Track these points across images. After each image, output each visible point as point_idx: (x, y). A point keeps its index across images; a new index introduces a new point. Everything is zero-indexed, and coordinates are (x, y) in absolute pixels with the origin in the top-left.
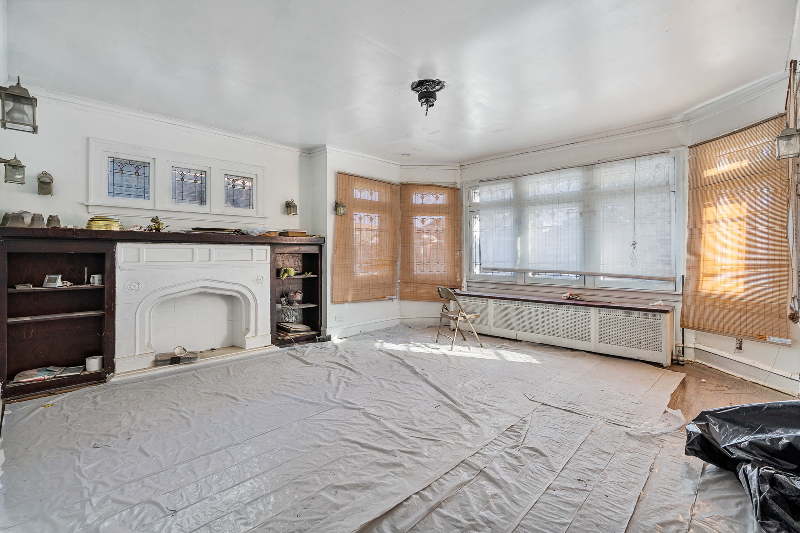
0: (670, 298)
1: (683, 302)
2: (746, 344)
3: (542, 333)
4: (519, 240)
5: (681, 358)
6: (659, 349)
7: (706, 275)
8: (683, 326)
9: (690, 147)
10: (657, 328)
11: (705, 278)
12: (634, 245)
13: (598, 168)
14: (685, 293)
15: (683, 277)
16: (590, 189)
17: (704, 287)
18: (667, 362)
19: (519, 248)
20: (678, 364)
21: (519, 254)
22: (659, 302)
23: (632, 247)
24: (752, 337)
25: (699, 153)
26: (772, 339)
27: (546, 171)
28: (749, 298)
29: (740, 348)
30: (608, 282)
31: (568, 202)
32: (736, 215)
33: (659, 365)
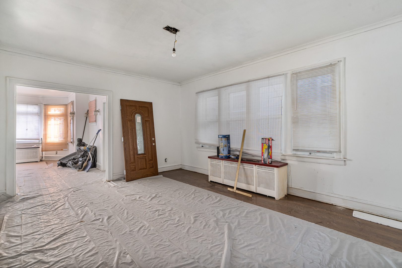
0: (38, 144)
1: (42, 145)
2: (58, 152)
5: (42, 159)
6: (37, 158)
7: (48, 137)
8: (42, 151)
9: (44, 105)
10: (36, 152)
11: (48, 138)
12: (27, 130)
14: (42, 142)
15: (42, 138)
17: (48, 141)
18: (39, 160)
20: (41, 161)
22: (35, 146)
24: (59, 150)
25: (47, 107)
26: (64, 150)
29: (57, 154)
33: (37, 162)
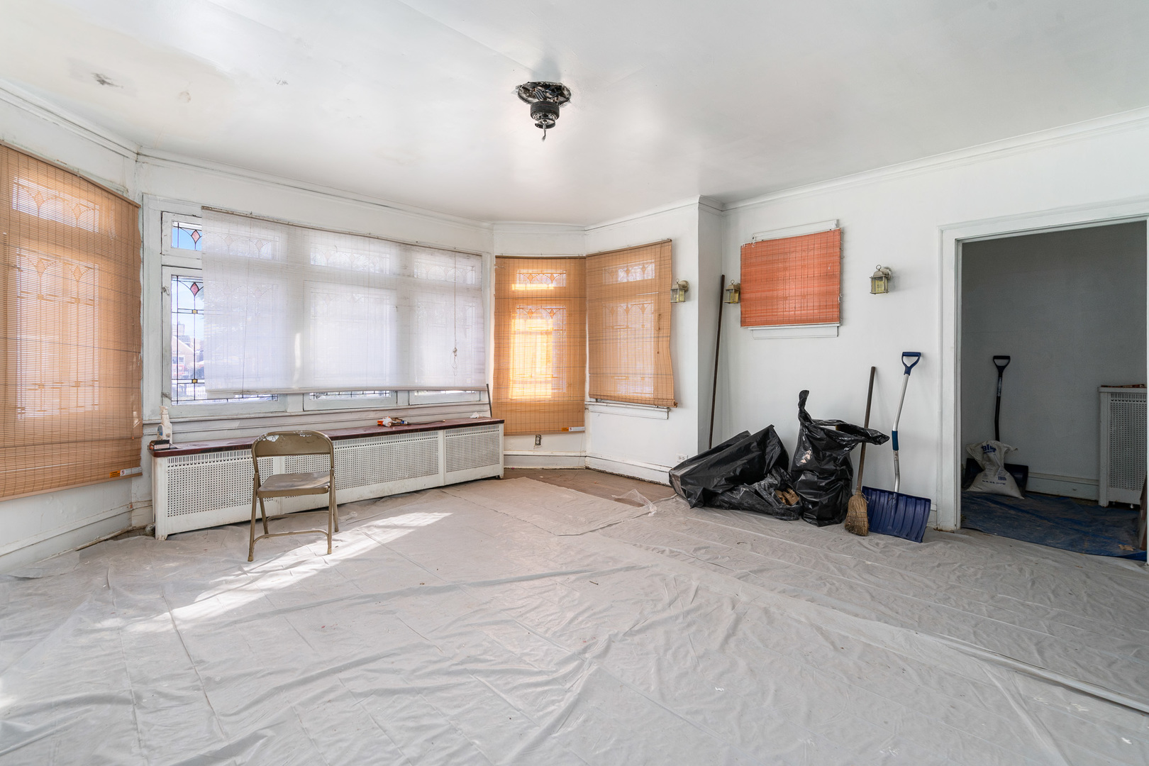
3: (376, 482)
4: (298, 337)
6: (494, 462)
7: (515, 383)
9: (497, 257)
12: (455, 351)
13: (418, 252)
16: (409, 276)
17: (514, 394)
18: (502, 473)
19: (298, 352)
21: (298, 363)
22: (476, 414)
23: (453, 354)
24: (547, 432)
26: (573, 429)
27: (349, 234)
28: (556, 399)
29: (539, 444)
30: (424, 397)
31: (381, 288)
32: (545, 328)
33: (497, 478)
